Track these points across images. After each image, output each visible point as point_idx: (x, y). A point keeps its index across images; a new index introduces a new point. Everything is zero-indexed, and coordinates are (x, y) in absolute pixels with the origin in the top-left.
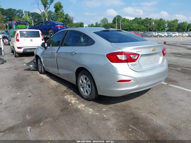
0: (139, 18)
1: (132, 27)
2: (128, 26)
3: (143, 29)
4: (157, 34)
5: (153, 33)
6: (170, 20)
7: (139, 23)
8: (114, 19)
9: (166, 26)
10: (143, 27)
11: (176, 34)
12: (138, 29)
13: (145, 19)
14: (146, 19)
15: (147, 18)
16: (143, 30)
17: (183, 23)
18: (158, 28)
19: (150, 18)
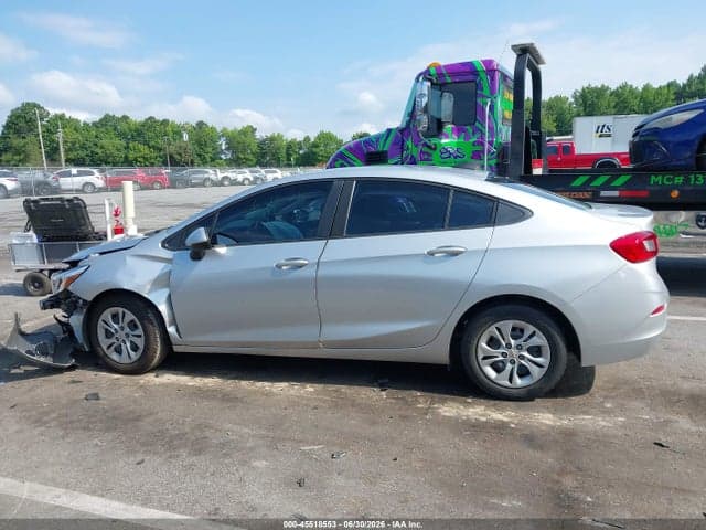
0: (119, 115)
1: (100, 151)
2: (83, 147)
3: (146, 159)
4: (220, 176)
5: (207, 173)
6: (230, 129)
7: (122, 135)
8: (10, 117)
9: (223, 147)
10: (144, 150)
11: (275, 175)
12: (126, 157)
13: (143, 120)
14: (147, 120)
15: (151, 118)
16: (146, 162)
17: (272, 139)
18: (199, 155)
19: (161, 119)
